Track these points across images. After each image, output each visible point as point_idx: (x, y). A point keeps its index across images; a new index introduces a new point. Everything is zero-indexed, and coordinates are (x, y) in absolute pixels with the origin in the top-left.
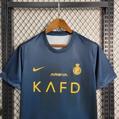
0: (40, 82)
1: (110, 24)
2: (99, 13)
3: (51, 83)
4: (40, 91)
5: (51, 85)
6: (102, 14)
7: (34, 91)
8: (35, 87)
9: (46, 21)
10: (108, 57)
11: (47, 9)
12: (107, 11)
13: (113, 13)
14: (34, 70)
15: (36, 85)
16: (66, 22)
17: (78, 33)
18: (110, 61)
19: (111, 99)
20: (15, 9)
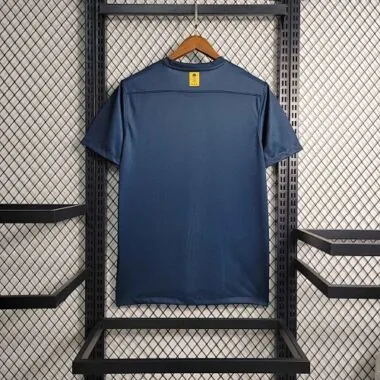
1: (292, 47)
2: (271, 26)
6: (278, 28)
9: (170, 42)
10: (286, 112)
11: (171, 17)
12: (285, 22)
13: (297, 26)
18: (292, 120)
19: (291, 191)
20: (111, 17)
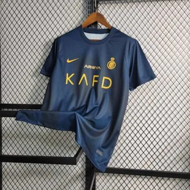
0: (73, 74)
3: (84, 75)
4: (72, 84)
5: (84, 77)
7: (67, 83)
8: (68, 79)
14: (68, 61)
15: (69, 76)
16: (105, 16)
17: (117, 28)
